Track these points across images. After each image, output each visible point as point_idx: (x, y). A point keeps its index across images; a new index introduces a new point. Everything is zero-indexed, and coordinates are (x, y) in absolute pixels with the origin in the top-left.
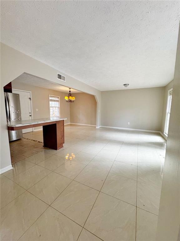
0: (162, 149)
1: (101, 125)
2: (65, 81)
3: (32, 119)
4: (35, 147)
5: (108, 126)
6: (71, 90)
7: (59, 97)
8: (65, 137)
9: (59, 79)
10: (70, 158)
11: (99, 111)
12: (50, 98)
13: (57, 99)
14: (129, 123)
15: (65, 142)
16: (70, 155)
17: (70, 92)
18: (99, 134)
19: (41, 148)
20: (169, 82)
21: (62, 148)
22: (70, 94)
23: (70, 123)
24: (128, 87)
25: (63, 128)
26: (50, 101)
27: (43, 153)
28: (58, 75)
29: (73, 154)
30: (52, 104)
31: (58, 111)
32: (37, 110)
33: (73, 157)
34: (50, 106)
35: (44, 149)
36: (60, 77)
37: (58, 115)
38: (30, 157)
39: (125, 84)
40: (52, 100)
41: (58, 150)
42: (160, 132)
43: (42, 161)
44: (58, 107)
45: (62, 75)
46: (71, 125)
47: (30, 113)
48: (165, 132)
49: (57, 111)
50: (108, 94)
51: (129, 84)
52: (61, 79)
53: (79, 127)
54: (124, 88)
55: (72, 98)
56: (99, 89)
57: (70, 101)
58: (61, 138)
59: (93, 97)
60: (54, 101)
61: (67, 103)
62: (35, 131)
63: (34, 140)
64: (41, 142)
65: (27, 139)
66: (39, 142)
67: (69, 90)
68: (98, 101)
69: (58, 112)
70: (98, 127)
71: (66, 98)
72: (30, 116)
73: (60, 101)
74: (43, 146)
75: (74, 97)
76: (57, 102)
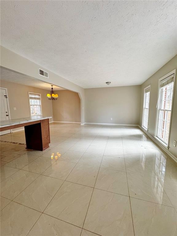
0: (141, 140)
1: (85, 122)
2: (48, 78)
3: (10, 119)
4: (15, 150)
5: (92, 123)
6: (54, 87)
7: (40, 94)
8: (50, 136)
9: (41, 75)
10: (55, 157)
11: (83, 109)
12: (30, 96)
13: (37, 97)
14: (112, 119)
15: (50, 141)
16: (55, 155)
17: (52, 89)
18: (84, 131)
19: (24, 151)
20: (144, 81)
21: (48, 148)
22: (52, 92)
23: (53, 122)
24: (110, 85)
25: (48, 127)
26: (30, 99)
27: (26, 156)
28: (40, 70)
29: (58, 153)
30: (32, 102)
31: (40, 109)
32: (15, 109)
33: (58, 156)
34: (31, 104)
35: (27, 152)
36: (42, 73)
37: (40, 114)
38: (11, 162)
39: (107, 82)
40: (32, 98)
41: (43, 151)
42: (138, 125)
43: (26, 166)
44: (40, 105)
45: (44, 71)
46: (54, 123)
47: (7, 112)
48: (143, 125)
49: (38, 109)
50: (91, 92)
51: (110, 82)
52: (43, 75)
53: (63, 125)
54: (106, 86)
55: (55, 95)
56: (82, 87)
57: (53, 99)
58: (47, 138)
59: (76, 94)
60: (35, 98)
61: (50, 100)
62: (13, 132)
63: (13, 143)
64: (23, 144)
65: (5, 142)
66: (20, 144)
67: (51, 87)
68: (82, 99)
69: (40, 111)
70: (82, 124)
71: (49, 96)
72: (7, 115)
73: (41, 99)
74: (26, 148)
75: (57, 95)
76: (39, 100)
